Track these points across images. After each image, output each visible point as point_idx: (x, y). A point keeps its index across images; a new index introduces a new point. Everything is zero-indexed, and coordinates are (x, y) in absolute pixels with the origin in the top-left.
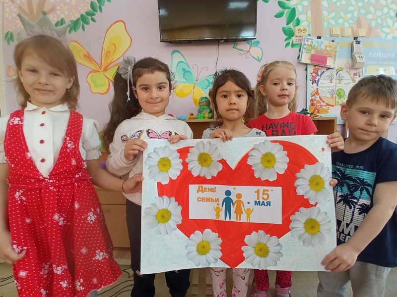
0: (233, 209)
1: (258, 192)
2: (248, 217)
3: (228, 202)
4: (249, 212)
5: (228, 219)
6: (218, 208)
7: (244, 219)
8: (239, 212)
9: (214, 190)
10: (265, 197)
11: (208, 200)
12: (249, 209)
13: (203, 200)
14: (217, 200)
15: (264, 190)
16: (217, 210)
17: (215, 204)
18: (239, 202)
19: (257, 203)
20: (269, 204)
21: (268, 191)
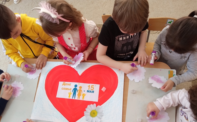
1: (89, 86)
3: (75, 90)
4: (84, 95)
5: (74, 98)
6: (70, 93)
7: (81, 99)
8: (79, 95)
9: (70, 85)
10: (92, 88)
11: (67, 89)
12: (84, 94)
13: (64, 89)
16: (70, 94)
17: (69, 91)
18: (80, 90)
19: (88, 91)
20: (93, 92)
21: (94, 86)
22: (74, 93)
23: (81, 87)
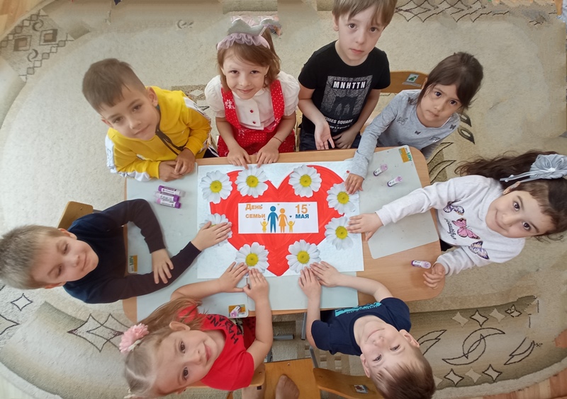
0: (277, 223)
1: (298, 207)
2: (291, 228)
3: (273, 216)
4: (291, 224)
5: (273, 232)
6: (264, 223)
7: (287, 231)
8: (283, 225)
9: (261, 207)
10: (304, 210)
11: (256, 216)
12: (291, 222)
13: (251, 216)
14: (264, 216)
15: (303, 205)
16: (264, 225)
17: (262, 220)
18: (283, 216)
19: (298, 216)
20: (307, 216)
21: (306, 205)
22: (273, 223)
23: (283, 211)
